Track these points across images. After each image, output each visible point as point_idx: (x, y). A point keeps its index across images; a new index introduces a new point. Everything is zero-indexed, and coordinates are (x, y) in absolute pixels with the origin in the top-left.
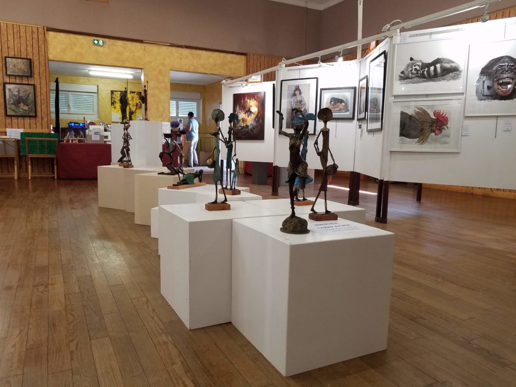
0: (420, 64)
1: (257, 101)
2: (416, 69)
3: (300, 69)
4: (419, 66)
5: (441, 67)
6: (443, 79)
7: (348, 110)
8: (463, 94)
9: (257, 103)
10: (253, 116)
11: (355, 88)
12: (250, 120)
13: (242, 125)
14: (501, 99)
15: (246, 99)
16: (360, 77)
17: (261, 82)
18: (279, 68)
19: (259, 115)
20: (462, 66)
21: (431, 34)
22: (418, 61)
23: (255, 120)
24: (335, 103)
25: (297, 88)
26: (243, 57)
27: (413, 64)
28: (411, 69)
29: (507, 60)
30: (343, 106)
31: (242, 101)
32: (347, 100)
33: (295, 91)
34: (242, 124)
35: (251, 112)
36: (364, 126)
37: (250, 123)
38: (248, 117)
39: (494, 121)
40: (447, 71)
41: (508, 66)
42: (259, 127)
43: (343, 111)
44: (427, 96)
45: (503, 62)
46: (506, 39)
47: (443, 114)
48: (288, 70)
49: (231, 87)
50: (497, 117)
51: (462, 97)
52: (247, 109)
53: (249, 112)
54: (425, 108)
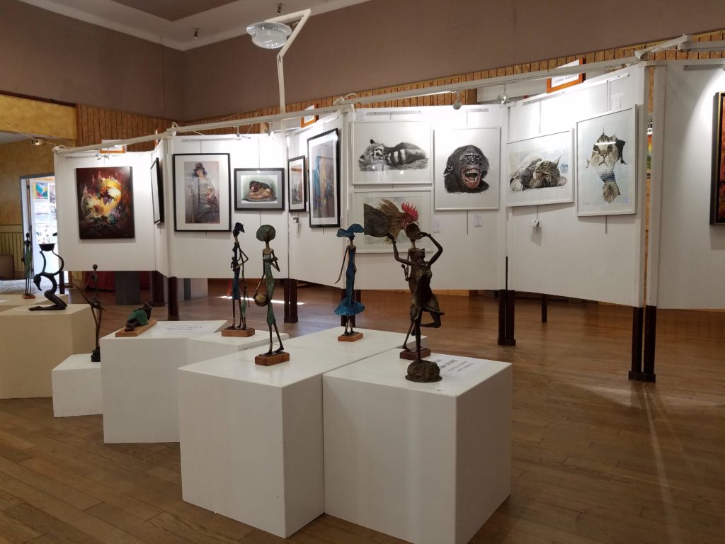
0: (382, 148)
1: (119, 181)
2: (378, 154)
3: (201, 140)
4: (381, 150)
5: (406, 153)
6: (410, 167)
7: (274, 199)
8: (430, 185)
9: (119, 184)
10: (113, 203)
11: (282, 170)
12: (109, 209)
13: (96, 217)
14: (470, 192)
15: (99, 176)
16: (288, 157)
17: (123, 152)
18: (168, 137)
19: (124, 201)
20: (428, 155)
21: (392, 113)
22: (380, 145)
23: (117, 208)
24: (256, 190)
25: (199, 167)
26: (70, 109)
27: (374, 147)
28: (372, 153)
29: (472, 149)
30: (267, 192)
31: (93, 180)
32: (272, 185)
33: (195, 170)
34: (95, 215)
35: (110, 197)
36: (304, 220)
37: (110, 212)
38: (105, 203)
39: (463, 216)
40: (413, 159)
41: (473, 156)
42: (126, 220)
43: (268, 199)
44: (393, 186)
45: (469, 152)
46: (469, 127)
47: (412, 207)
48: (183, 141)
49: (71, 157)
50: (467, 211)
51: (431, 188)
52: (102, 192)
53: (106, 196)
54: (392, 201)
